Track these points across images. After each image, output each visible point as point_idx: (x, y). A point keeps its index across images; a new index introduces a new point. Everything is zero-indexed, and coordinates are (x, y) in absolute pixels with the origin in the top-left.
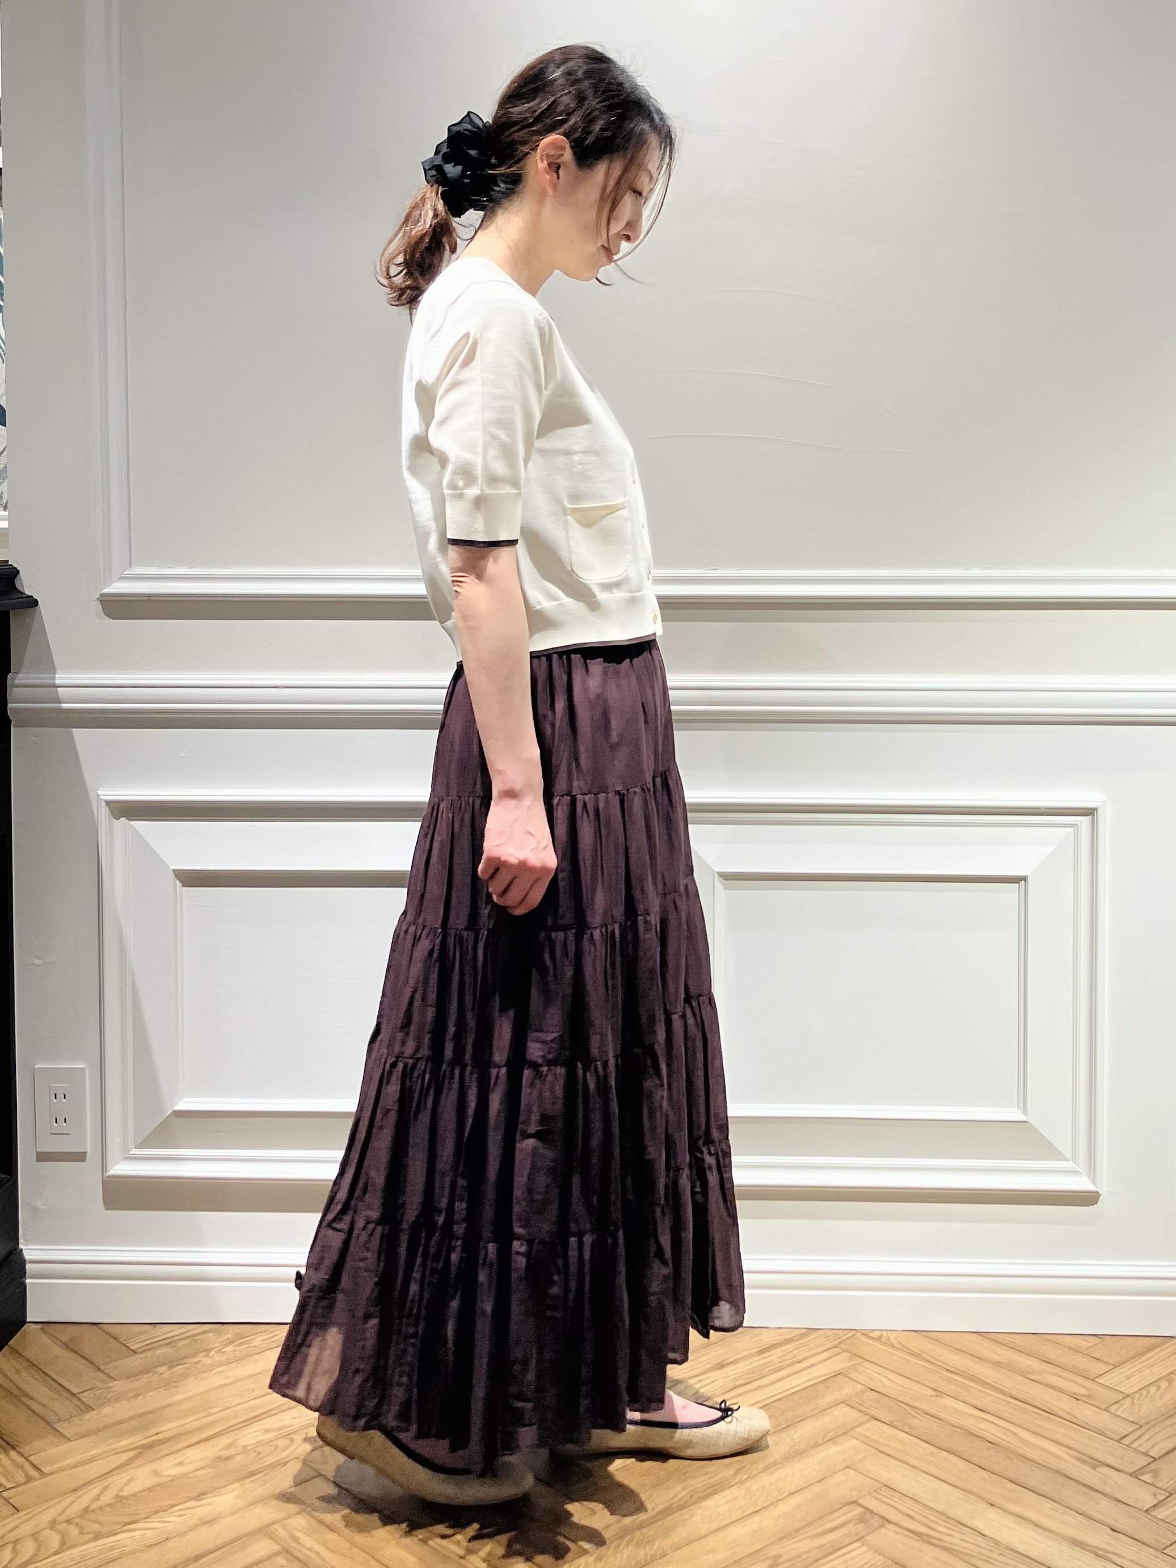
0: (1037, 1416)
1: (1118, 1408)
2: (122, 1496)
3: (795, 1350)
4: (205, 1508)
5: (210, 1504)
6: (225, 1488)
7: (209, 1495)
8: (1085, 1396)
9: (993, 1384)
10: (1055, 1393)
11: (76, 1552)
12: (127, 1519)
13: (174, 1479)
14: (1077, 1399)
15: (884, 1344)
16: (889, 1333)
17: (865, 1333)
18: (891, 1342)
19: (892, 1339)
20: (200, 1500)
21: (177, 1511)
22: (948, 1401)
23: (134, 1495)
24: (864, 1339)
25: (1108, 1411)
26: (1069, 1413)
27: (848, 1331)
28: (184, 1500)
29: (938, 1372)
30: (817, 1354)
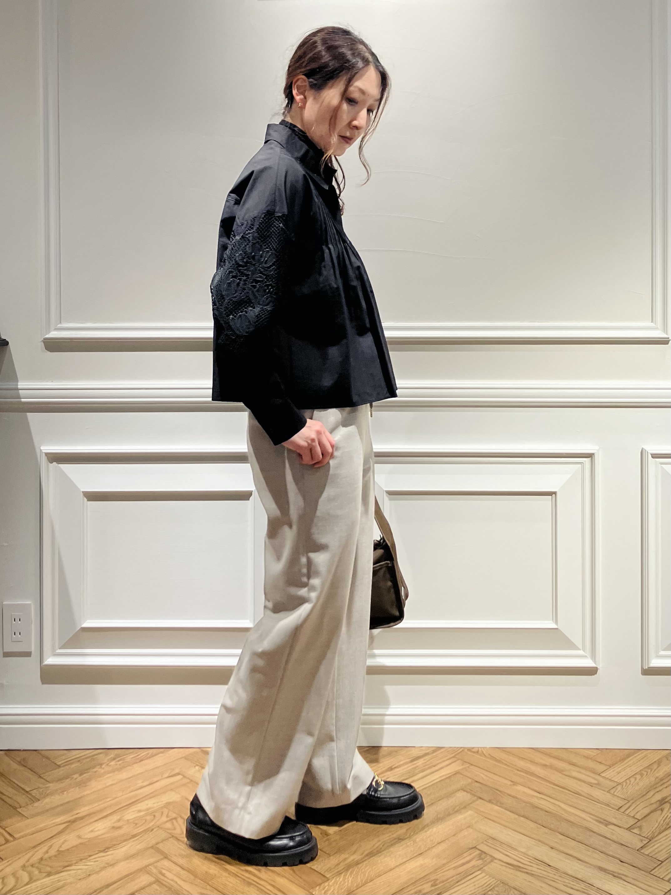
0: (571, 796)
1: (615, 791)
2: (60, 851)
3: (431, 759)
4: (109, 856)
5: (112, 854)
6: (119, 845)
7: (111, 849)
8: (595, 784)
9: (543, 777)
10: (579, 783)
11: (38, 883)
12: (66, 864)
13: (90, 840)
14: (592, 786)
15: (481, 756)
16: (482, 749)
17: (470, 749)
18: (484, 754)
19: (484, 752)
20: (106, 852)
21: (94, 858)
22: (519, 788)
23: (68, 850)
24: (469, 753)
25: (609, 793)
26: (588, 794)
27: (459, 748)
28: (97, 852)
29: (512, 771)
30: (444, 761)
